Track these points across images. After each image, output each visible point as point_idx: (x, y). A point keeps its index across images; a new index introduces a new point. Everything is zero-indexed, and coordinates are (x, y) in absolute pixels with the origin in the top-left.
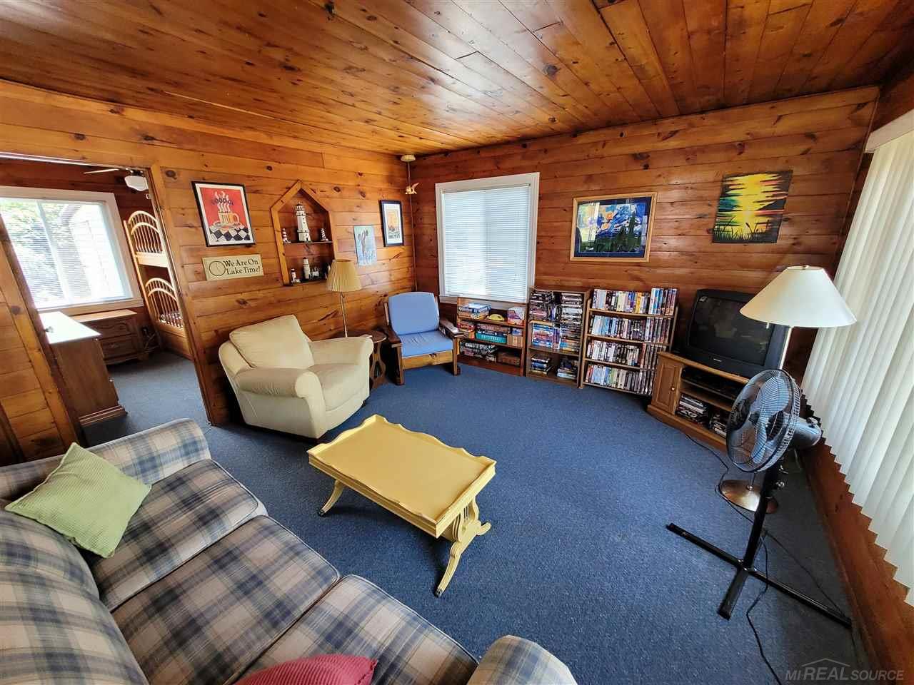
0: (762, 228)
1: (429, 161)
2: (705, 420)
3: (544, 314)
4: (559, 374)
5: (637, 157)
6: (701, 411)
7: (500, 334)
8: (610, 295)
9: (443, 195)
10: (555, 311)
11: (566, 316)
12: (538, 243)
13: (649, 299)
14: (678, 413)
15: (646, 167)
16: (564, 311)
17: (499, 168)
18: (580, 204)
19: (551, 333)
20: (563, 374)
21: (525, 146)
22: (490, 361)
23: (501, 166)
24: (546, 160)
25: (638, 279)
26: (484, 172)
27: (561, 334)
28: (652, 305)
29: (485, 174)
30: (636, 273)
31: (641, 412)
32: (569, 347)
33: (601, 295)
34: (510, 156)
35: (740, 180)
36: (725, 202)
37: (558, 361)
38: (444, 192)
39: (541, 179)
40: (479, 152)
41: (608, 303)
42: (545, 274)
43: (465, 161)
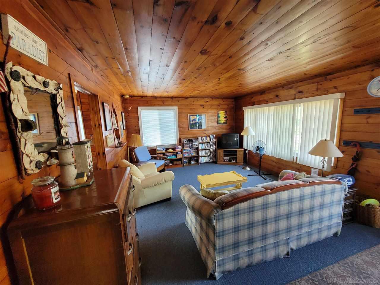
0: (225, 121)
1: (133, 98)
2: (230, 161)
3: (188, 146)
4: (192, 163)
5: (202, 105)
6: (228, 159)
7: (173, 155)
8: (202, 138)
9: (141, 111)
10: (191, 144)
11: (194, 145)
12: (179, 126)
13: (210, 138)
14: (224, 162)
15: (203, 108)
16: (193, 144)
17: (164, 104)
18: (190, 116)
19: (188, 151)
20: (193, 162)
21: (172, 99)
22: (171, 165)
23: (164, 103)
24: (179, 103)
25: (205, 133)
26: (159, 104)
27: (191, 151)
28: (211, 139)
29: (159, 105)
30: (205, 132)
31: (216, 165)
32: (194, 154)
33: (200, 138)
34: (167, 101)
35: (220, 112)
36: (218, 117)
37: (190, 159)
38: (141, 110)
39: (178, 108)
40: (156, 98)
41: (202, 140)
42: (182, 135)
43: (151, 100)
